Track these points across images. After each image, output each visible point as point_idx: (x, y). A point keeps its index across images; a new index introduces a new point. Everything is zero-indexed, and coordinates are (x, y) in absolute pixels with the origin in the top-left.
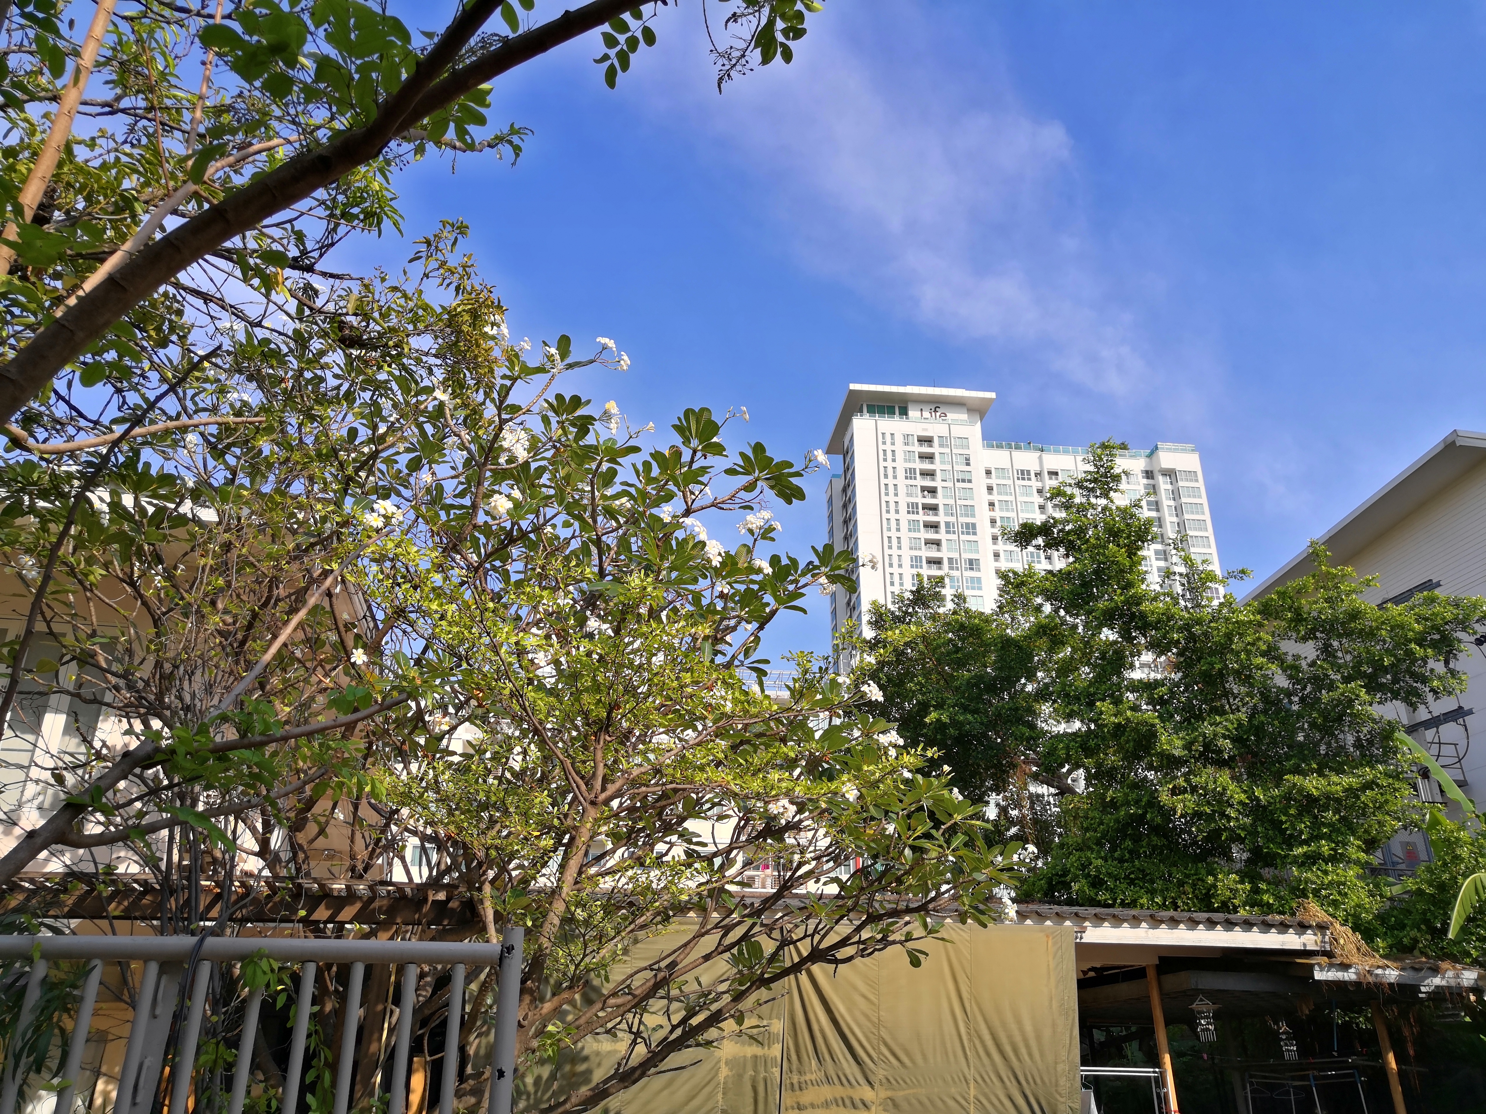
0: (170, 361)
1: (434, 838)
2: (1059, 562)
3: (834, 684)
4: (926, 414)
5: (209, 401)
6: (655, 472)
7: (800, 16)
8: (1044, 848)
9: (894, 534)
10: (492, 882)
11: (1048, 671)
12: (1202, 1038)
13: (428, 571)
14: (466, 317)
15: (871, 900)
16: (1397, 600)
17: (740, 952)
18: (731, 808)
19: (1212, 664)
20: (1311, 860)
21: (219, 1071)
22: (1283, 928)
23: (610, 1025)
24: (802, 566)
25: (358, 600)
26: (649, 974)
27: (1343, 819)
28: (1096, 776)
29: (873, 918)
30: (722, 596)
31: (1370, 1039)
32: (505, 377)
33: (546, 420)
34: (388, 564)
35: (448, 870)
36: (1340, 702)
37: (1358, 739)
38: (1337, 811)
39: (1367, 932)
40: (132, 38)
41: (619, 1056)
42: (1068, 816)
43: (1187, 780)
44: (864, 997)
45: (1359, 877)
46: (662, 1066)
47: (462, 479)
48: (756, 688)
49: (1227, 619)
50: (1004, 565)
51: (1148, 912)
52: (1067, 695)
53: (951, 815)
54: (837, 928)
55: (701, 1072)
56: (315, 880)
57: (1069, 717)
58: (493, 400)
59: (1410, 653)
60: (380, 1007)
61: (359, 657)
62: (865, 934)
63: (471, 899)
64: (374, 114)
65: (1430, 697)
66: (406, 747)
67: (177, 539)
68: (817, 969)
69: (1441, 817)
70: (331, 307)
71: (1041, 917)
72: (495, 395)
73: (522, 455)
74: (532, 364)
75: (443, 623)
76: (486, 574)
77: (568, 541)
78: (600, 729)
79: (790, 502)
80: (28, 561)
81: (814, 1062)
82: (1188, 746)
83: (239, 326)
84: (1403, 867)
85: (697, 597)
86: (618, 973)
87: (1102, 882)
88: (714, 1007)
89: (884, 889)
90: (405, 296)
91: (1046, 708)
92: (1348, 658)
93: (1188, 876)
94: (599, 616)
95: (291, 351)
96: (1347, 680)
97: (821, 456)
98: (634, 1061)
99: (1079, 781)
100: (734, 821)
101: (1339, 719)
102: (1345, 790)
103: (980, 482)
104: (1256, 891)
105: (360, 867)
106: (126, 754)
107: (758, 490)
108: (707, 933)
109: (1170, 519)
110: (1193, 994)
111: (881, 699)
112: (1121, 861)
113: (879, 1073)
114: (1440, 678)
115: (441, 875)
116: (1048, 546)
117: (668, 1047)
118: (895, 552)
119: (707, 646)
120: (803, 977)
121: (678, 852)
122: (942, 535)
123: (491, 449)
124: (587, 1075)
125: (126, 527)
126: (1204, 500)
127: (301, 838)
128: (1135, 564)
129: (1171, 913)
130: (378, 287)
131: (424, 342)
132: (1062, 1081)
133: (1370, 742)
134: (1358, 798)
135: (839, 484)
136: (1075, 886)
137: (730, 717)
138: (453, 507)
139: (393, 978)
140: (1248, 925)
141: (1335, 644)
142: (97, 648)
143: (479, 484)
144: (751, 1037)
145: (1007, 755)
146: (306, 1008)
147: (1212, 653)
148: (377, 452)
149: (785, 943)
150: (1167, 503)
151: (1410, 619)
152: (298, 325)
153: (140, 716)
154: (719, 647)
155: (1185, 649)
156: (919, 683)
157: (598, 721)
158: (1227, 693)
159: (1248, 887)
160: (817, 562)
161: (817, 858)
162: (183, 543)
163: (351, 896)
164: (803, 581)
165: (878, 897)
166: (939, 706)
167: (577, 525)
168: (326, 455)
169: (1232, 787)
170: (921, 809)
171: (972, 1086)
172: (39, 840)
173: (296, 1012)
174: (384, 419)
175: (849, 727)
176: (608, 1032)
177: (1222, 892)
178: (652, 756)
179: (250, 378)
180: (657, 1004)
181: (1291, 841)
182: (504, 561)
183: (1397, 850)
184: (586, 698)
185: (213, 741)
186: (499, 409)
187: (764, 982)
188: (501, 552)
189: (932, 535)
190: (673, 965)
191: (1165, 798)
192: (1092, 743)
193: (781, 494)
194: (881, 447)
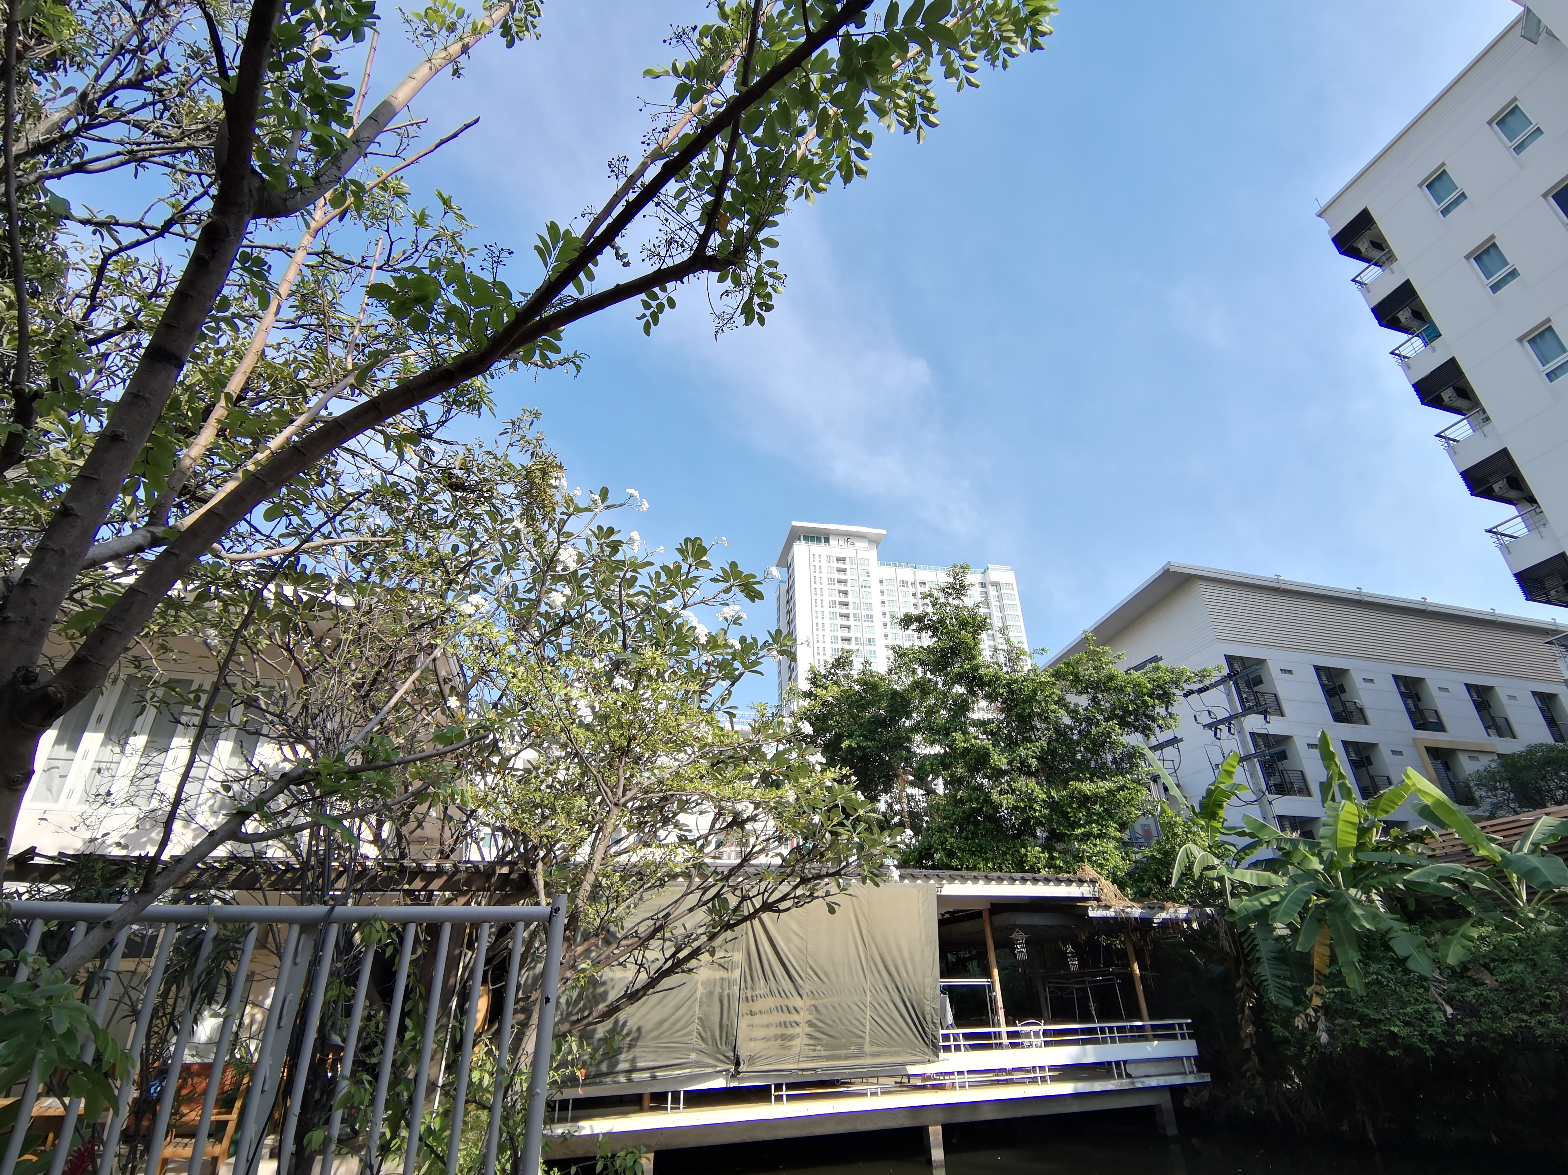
0: (326, 495)
1: (502, 829)
2: (927, 640)
3: (781, 723)
4: (842, 543)
5: (353, 525)
6: (663, 578)
7: (769, 296)
8: (917, 831)
9: (820, 621)
10: (543, 859)
11: (919, 713)
12: (1018, 958)
13: (506, 644)
14: (538, 473)
15: (803, 868)
16: (1137, 668)
17: (714, 905)
18: (708, 805)
19: (1024, 710)
20: (1086, 837)
21: (341, 1003)
22: (1069, 882)
23: (621, 960)
24: (760, 644)
25: (453, 661)
26: (651, 922)
27: (1106, 810)
28: (950, 783)
29: (804, 881)
30: (706, 663)
31: (1123, 955)
32: (562, 513)
33: (589, 542)
34: (477, 638)
35: (511, 851)
36: (1103, 733)
37: (1114, 758)
38: (1102, 805)
39: (1121, 885)
40: (312, 279)
41: (627, 982)
42: (932, 809)
43: (1010, 786)
44: (797, 934)
45: (1116, 848)
46: (658, 988)
47: (530, 580)
48: (728, 726)
49: (1033, 680)
50: (891, 642)
51: (984, 874)
52: (932, 729)
53: (856, 810)
54: (780, 887)
55: (684, 992)
56: (414, 860)
57: (932, 743)
58: (554, 529)
59: (1144, 702)
60: (457, 952)
61: (453, 702)
62: (799, 892)
63: (527, 872)
64: (485, 343)
65: (1157, 730)
66: (484, 765)
67: (323, 619)
68: (765, 916)
69: (1165, 807)
70: (443, 463)
71: (914, 877)
72: (556, 526)
73: (573, 566)
74: (582, 505)
75: (515, 680)
76: (544, 645)
77: (601, 624)
78: (622, 754)
79: (754, 601)
80: (212, 632)
81: (762, 982)
82: (1010, 763)
83: (377, 473)
84: (1142, 840)
85: (690, 663)
86: (628, 924)
87: (954, 854)
88: (695, 945)
89: (812, 860)
90: (496, 458)
91: (918, 738)
92: (1108, 705)
93: (1009, 849)
94: (621, 675)
95: (414, 491)
96: (1107, 720)
97: (775, 571)
98: (638, 986)
99: (939, 787)
100: (711, 816)
101: (1103, 745)
102: (1107, 791)
103: (876, 588)
104: (1052, 858)
105: (447, 850)
106: (284, 775)
107: (732, 593)
108: (691, 892)
109: (996, 614)
110: (1012, 928)
111: (811, 732)
112: (966, 839)
113: (806, 988)
114: (1163, 719)
115: (505, 855)
116: (920, 630)
117: (664, 974)
118: (820, 633)
119: (696, 697)
120: (756, 922)
121: (673, 838)
122: (851, 622)
123: (552, 561)
124: (605, 994)
125: (286, 609)
126: (1018, 602)
127: (405, 830)
128: (976, 644)
129: (998, 874)
130: (477, 451)
131: (509, 489)
132: (928, 990)
133: (1122, 760)
134: (1115, 796)
135: (785, 587)
136: (937, 856)
137: (711, 745)
138: (524, 600)
139: (468, 931)
140: (1047, 881)
141: (1100, 696)
142: (259, 695)
143: (543, 584)
144: (720, 965)
145: (893, 768)
146: (407, 956)
147: (1024, 702)
148: (472, 561)
149: (744, 898)
150: (994, 603)
151: (1144, 680)
152: (419, 474)
153: (289, 743)
154: (703, 697)
155: (1006, 699)
156: (837, 721)
157: (621, 748)
158: (1033, 728)
159: (1047, 855)
160: (771, 641)
161: (767, 840)
162: (327, 621)
163: (439, 871)
164: (761, 654)
165: (807, 866)
166: (850, 736)
167: (608, 612)
168: (436, 563)
169: (1037, 789)
170: (837, 805)
171: (868, 993)
172: (217, 838)
173: (400, 960)
174: (477, 539)
175: (790, 750)
176: (620, 964)
177: (1031, 859)
178: (656, 772)
179: (383, 508)
180: (655, 943)
181: (1074, 825)
182: (557, 637)
183: (1139, 829)
184: (613, 733)
185: (346, 764)
186: (558, 534)
187: (729, 926)
188: (556, 631)
189: (844, 622)
190: (668, 915)
191: (995, 797)
192: (948, 761)
193: (748, 596)
194: (812, 564)
